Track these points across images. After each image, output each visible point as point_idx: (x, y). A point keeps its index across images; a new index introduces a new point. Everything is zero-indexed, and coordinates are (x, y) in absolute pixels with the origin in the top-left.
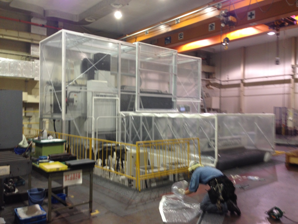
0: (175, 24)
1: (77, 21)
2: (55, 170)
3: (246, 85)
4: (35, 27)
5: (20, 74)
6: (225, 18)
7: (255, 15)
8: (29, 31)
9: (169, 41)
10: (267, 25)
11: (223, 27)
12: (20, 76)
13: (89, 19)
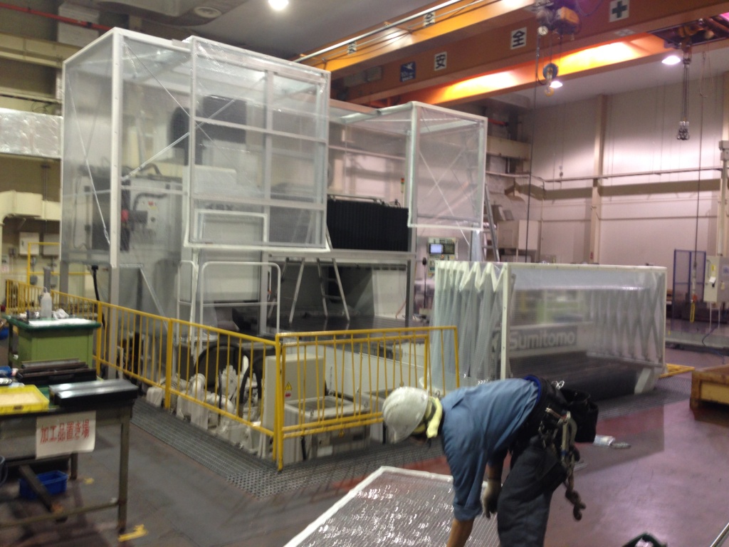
0: (422, 28)
1: (175, 14)
2: (11, 411)
3: (604, 191)
4: (68, 27)
5: (26, 148)
6: (548, 14)
7: (628, 8)
8: (52, 37)
9: (411, 74)
10: (661, 37)
11: (543, 37)
12: (27, 151)
13: (204, 10)
